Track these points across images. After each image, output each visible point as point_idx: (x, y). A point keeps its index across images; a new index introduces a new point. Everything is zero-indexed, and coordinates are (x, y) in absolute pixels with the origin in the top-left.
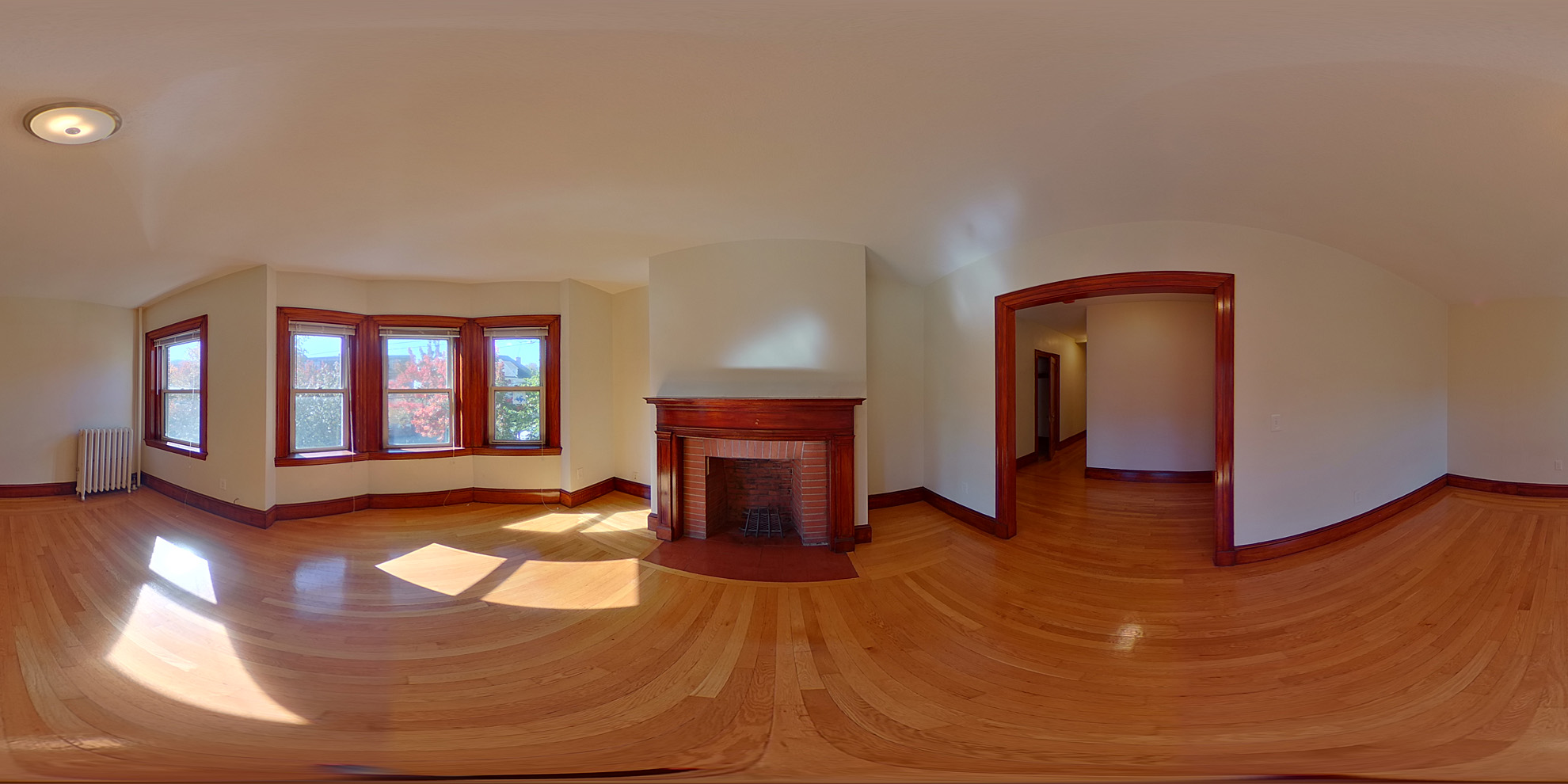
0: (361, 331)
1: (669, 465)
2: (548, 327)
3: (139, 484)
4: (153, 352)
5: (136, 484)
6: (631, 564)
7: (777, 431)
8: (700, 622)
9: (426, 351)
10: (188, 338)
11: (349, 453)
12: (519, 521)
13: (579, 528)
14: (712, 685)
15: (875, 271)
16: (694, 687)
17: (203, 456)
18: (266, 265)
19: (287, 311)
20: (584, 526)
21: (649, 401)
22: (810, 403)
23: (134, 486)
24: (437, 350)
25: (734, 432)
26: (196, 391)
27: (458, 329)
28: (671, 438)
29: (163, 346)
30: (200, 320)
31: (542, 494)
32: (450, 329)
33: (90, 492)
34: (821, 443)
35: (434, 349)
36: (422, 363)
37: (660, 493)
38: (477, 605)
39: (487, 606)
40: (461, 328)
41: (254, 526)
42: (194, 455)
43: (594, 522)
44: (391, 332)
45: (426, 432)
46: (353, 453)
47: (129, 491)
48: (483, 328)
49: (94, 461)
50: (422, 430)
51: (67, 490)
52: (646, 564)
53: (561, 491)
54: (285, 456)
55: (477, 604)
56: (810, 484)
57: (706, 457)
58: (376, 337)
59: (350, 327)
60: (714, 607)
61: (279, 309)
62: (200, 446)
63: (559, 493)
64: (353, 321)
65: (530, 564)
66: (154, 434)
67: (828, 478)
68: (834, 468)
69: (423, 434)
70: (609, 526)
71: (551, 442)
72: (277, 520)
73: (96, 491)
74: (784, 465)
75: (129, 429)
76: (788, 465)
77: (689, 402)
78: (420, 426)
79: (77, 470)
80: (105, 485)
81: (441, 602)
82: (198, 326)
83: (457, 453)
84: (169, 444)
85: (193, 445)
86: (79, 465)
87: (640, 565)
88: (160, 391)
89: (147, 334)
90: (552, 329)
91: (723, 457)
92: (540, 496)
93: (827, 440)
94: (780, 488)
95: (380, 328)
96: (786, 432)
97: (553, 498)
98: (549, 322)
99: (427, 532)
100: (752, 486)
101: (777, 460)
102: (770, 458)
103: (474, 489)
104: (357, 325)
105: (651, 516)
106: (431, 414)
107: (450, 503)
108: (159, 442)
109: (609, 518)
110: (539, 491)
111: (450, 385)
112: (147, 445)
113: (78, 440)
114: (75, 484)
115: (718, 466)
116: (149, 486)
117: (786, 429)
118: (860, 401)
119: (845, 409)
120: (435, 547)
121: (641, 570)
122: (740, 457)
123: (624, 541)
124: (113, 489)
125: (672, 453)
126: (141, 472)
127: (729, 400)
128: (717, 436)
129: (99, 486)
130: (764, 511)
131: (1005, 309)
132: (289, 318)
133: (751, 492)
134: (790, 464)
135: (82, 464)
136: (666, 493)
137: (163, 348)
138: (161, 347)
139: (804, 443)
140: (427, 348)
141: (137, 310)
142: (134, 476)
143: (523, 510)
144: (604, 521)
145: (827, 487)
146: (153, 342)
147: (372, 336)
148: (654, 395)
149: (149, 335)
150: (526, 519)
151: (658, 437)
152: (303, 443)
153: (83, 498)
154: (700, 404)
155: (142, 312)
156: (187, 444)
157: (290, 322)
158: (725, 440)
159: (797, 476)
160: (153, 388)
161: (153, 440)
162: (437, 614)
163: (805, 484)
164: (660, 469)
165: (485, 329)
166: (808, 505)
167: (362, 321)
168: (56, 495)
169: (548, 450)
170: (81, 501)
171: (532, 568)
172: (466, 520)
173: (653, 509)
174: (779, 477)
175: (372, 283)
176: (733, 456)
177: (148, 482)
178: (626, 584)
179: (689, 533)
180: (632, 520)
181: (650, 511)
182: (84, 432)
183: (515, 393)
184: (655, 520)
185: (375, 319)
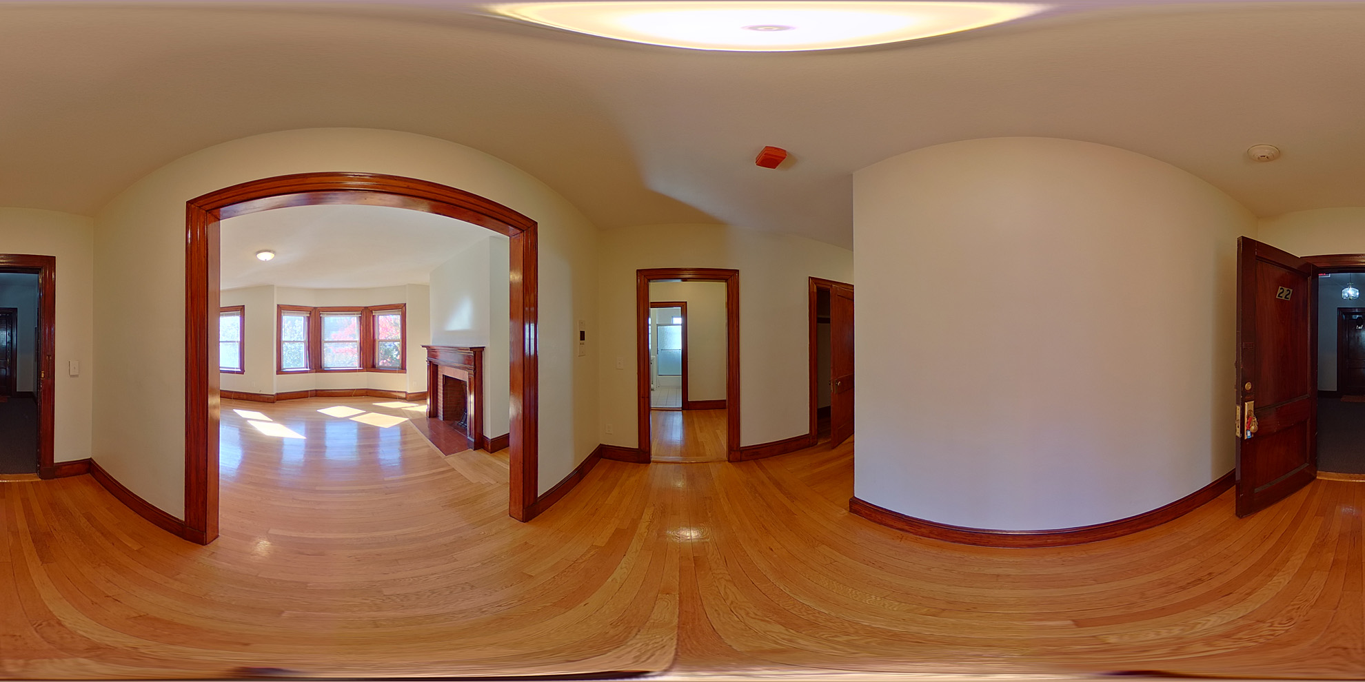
0: (312, 315)
2: (403, 310)
10: (234, 314)
11: (308, 369)
17: (242, 372)
18: (274, 285)
19: (281, 306)
21: (424, 348)
26: (237, 342)
27: (362, 312)
28: (432, 365)
30: (241, 306)
31: (397, 393)
32: (358, 312)
42: (237, 373)
43: (412, 407)
46: (310, 369)
48: (371, 311)
53: (405, 392)
54: (280, 371)
57: (443, 375)
58: (320, 317)
61: (278, 305)
62: (241, 368)
63: (404, 394)
64: (305, 310)
71: (403, 367)
72: (277, 400)
82: (240, 309)
83: (359, 371)
84: (222, 369)
85: (236, 369)
95: (322, 313)
98: (403, 308)
104: (308, 312)
107: (355, 395)
109: (420, 407)
110: (395, 392)
111: (358, 339)
118: (483, 348)
125: (432, 374)
132: (281, 309)
144: (416, 407)
147: (317, 317)
152: (287, 364)
156: (233, 368)
157: (282, 311)
158: (447, 367)
165: (374, 312)
167: (313, 310)
169: (402, 371)
175: (318, 291)
183: (388, 342)
185: (320, 309)
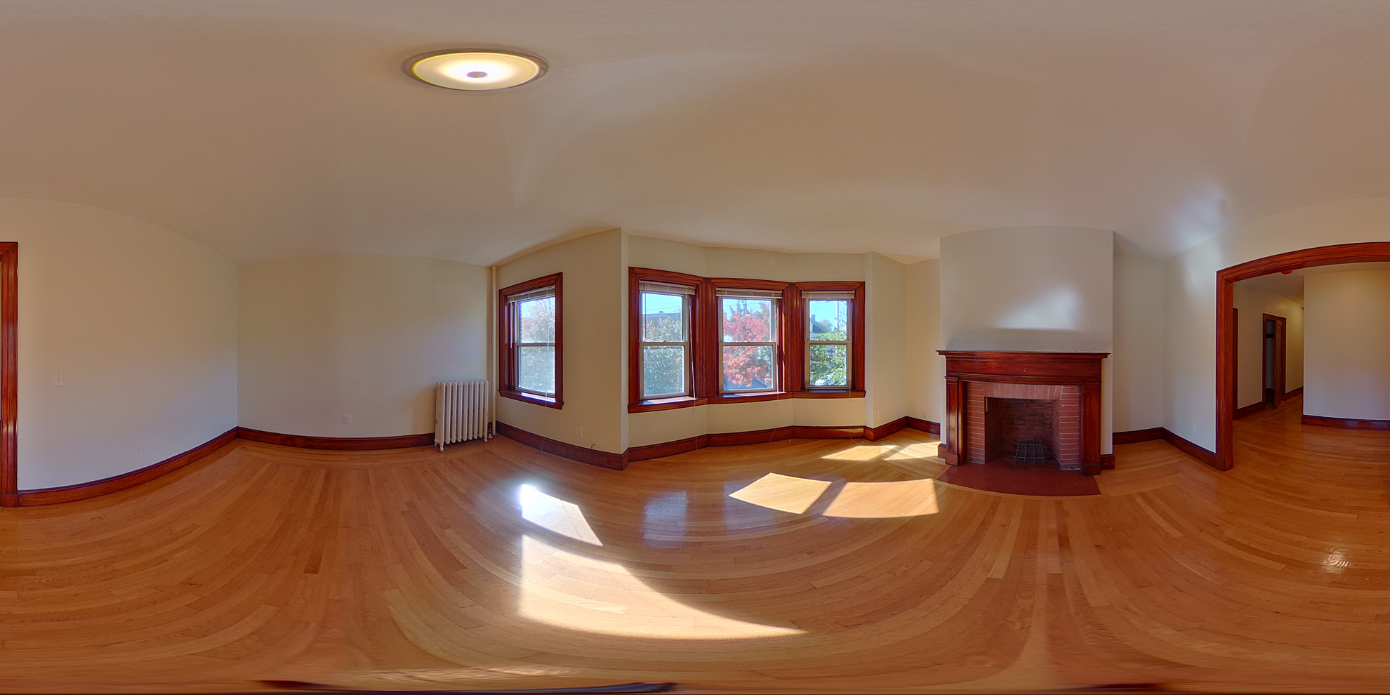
0: (700, 292)
1: (956, 403)
2: (855, 292)
3: (494, 433)
4: (506, 307)
5: (492, 433)
6: (928, 483)
7: (1039, 377)
8: (984, 524)
9: (735, 309)
10: (542, 295)
11: (691, 399)
12: (834, 453)
13: (883, 457)
14: (999, 570)
15: (1121, 251)
16: (989, 571)
17: (559, 405)
18: (620, 228)
19: (638, 271)
20: (886, 455)
21: (941, 353)
22: (1066, 356)
23: (490, 435)
24: (745, 308)
25: (1008, 378)
26: (551, 345)
27: (781, 292)
28: (958, 382)
29: (516, 302)
30: (555, 277)
31: (850, 430)
32: (774, 292)
33: (448, 443)
34: (1076, 388)
35: (742, 307)
36: (733, 320)
37: (949, 429)
38: (819, 520)
39: (827, 520)
40: (783, 290)
41: (611, 468)
42: (549, 405)
43: (893, 452)
44: (726, 293)
45: (737, 380)
46: (695, 399)
47: (486, 440)
48: (801, 291)
49: (452, 413)
50: (734, 378)
51: (425, 441)
52: (939, 482)
53: (864, 427)
54: (636, 403)
55: (820, 518)
56: (1066, 420)
57: (985, 398)
58: (714, 297)
59: (691, 287)
60: (994, 514)
61: (631, 269)
62: (556, 396)
63: (863, 429)
64: (695, 282)
65: (850, 485)
66: (508, 385)
67: (1080, 415)
68: (1085, 407)
69: (734, 382)
70: (904, 455)
71: (856, 387)
72: (630, 461)
73: (454, 442)
74: (1046, 406)
75: (484, 381)
76: (1050, 405)
77: (971, 354)
78: (732, 375)
79: (435, 422)
80: (462, 436)
81: (792, 519)
82: (552, 283)
83: (781, 397)
84: (523, 394)
85: (549, 396)
86: (437, 418)
87: (935, 484)
88: (513, 344)
89: (500, 290)
90: (858, 293)
91: (997, 397)
92: (848, 433)
93: (1080, 385)
94: (1044, 424)
95: (717, 289)
96: (1049, 378)
97: (858, 433)
98: (855, 288)
99: (762, 464)
100: (1021, 422)
101: (1041, 401)
102: (1034, 398)
103: (793, 427)
104: (697, 286)
105: (940, 446)
106: (741, 364)
107: (775, 440)
108: (512, 393)
109: (906, 449)
110: (847, 428)
112: (501, 395)
113: (436, 393)
114: (432, 436)
115: (995, 405)
116: (503, 434)
117: (1050, 376)
118: (1105, 355)
119: (1095, 361)
120: (771, 477)
121: (936, 487)
122: (1011, 397)
123: (920, 466)
124: (471, 439)
125: (958, 397)
126: (496, 421)
127: (1004, 353)
128: (994, 381)
129: (457, 436)
130: (1031, 442)
131: (1224, 281)
132: (641, 278)
133: (1020, 427)
134: (1053, 403)
135: (441, 416)
136: (953, 429)
137: (516, 304)
138: (513, 303)
139: (1063, 387)
140: (737, 307)
141: (491, 268)
142: (490, 424)
143: (835, 444)
144: (902, 451)
145: (1080, 422)
146: (506, 298)
147: (710, 296)
148: (943, 349)
149: (503, 292)
150: (839, 451)
151: (947, 381)
152: (651, 391)
153: (442, 449)
154: (978, 356)
155: (495, 270)
156: (543, 395)
157: (640, 281)
158: (999, 384)
159: (1057, 413)
160: (506, 342)
161: (507, 392)
162: (794, 529)
163: (1063, 419)
164: (949, 409)
165: (803, 292)
166: (1065, 436)
167: (701, 283)
168: (414, 446)
169: (854, 394)
170: (439, 451)
171: (851, 489)
172: (790, 453)
173: (943, 440)
174: (1042, 415)
175: (712, 249)
176: (1006, 397)
177: (503, 431)
178: (926, 498)
179: (971, 459)
180: (926, 450)
181: (939, 443)
182: (442, 385)
183: (827, 346)
184: (945, 450)
185: (713, 281)
